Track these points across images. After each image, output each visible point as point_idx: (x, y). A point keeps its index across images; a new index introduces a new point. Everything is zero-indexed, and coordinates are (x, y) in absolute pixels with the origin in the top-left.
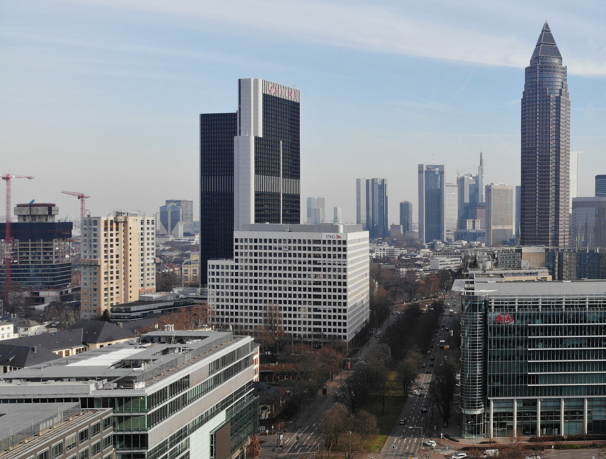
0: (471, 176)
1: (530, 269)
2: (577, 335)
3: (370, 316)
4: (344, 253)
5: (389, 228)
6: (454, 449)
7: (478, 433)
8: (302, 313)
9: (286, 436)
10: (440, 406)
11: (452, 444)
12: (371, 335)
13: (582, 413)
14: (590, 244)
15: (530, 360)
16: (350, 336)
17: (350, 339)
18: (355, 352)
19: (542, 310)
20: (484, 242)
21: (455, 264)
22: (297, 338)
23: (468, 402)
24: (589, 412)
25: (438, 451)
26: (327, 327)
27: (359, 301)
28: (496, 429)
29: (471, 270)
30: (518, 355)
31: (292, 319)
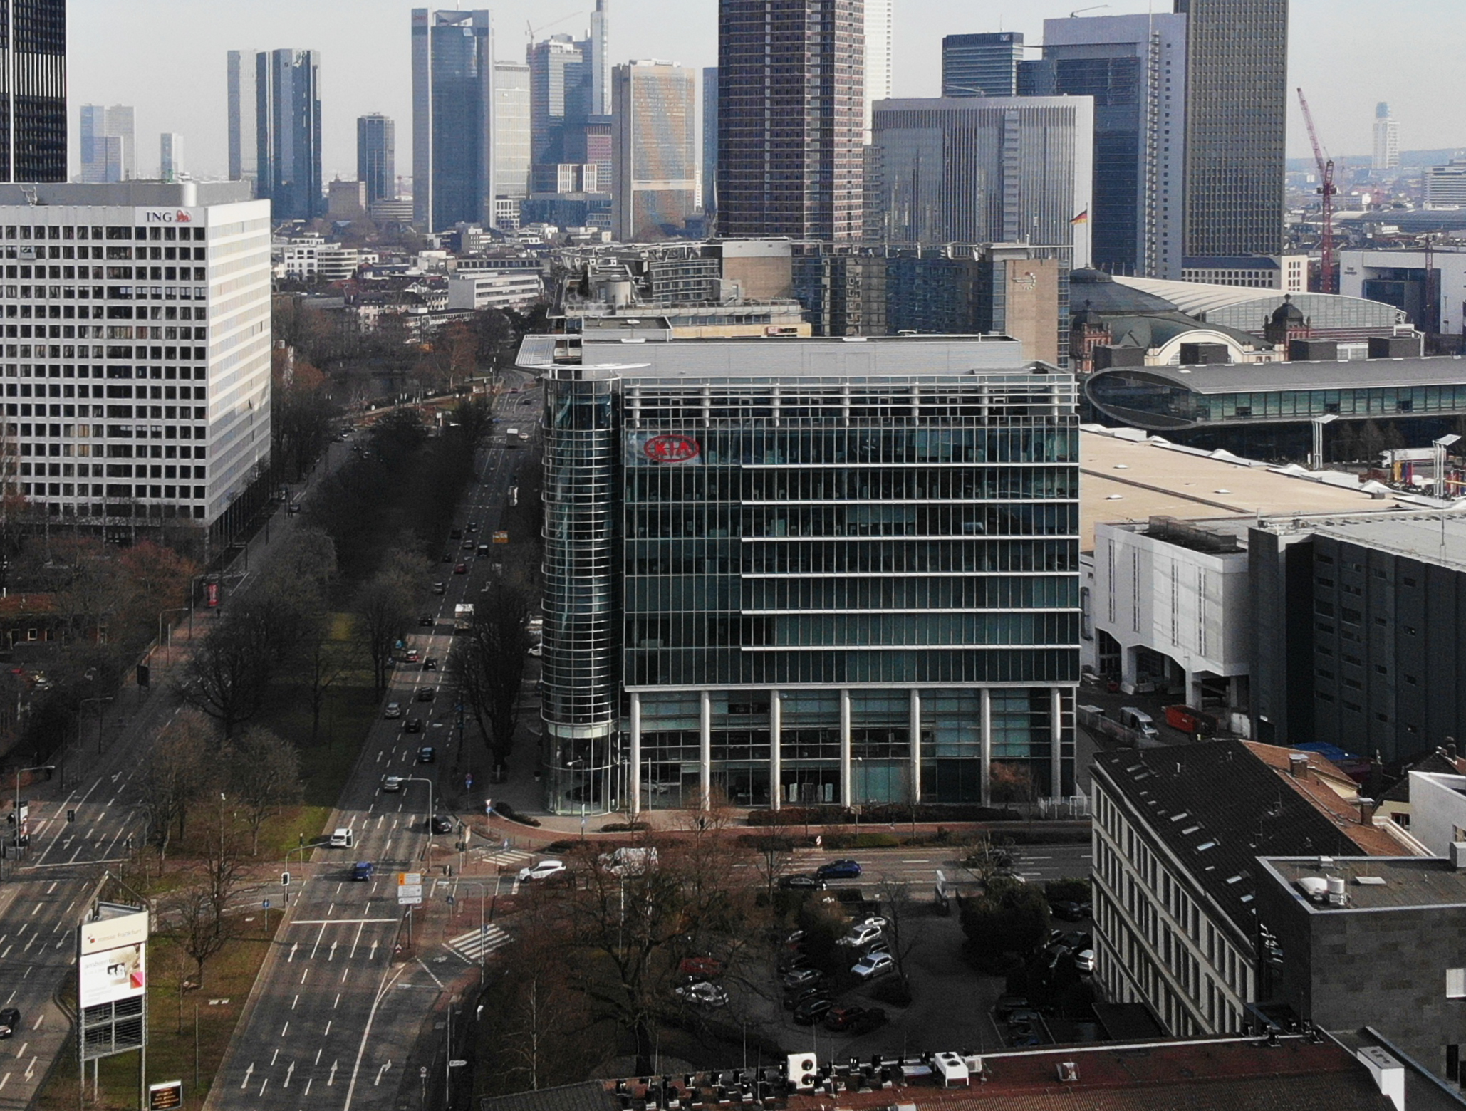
0: (569, 39)
1: (746, 304)
2: (887, 496)
3: (272, 448)
4: (199, 264)
5: (325, 190)
6: (527, 848)
7: (597, 798)
8: (76, 441)
9: (35, 812)
10: (483, 716)
11: (520, 833)
12: (275, 504)
13: (904, 735)
14: (928, 233)
15: (747, 570)
16: (214, 506)
17: (216, 517)
18: (229, 556)
19: (783, 422)
20: (608, 229)
21: (523, 291)
22: (61, 517)
23: (566, 701)
24: (924, 735)
25: (478, 854)
26: (149, 481)
27: (239, 403)
28: (650, 786)
29: (572, 308)
30: (712, 558)
31: (47, 460)
